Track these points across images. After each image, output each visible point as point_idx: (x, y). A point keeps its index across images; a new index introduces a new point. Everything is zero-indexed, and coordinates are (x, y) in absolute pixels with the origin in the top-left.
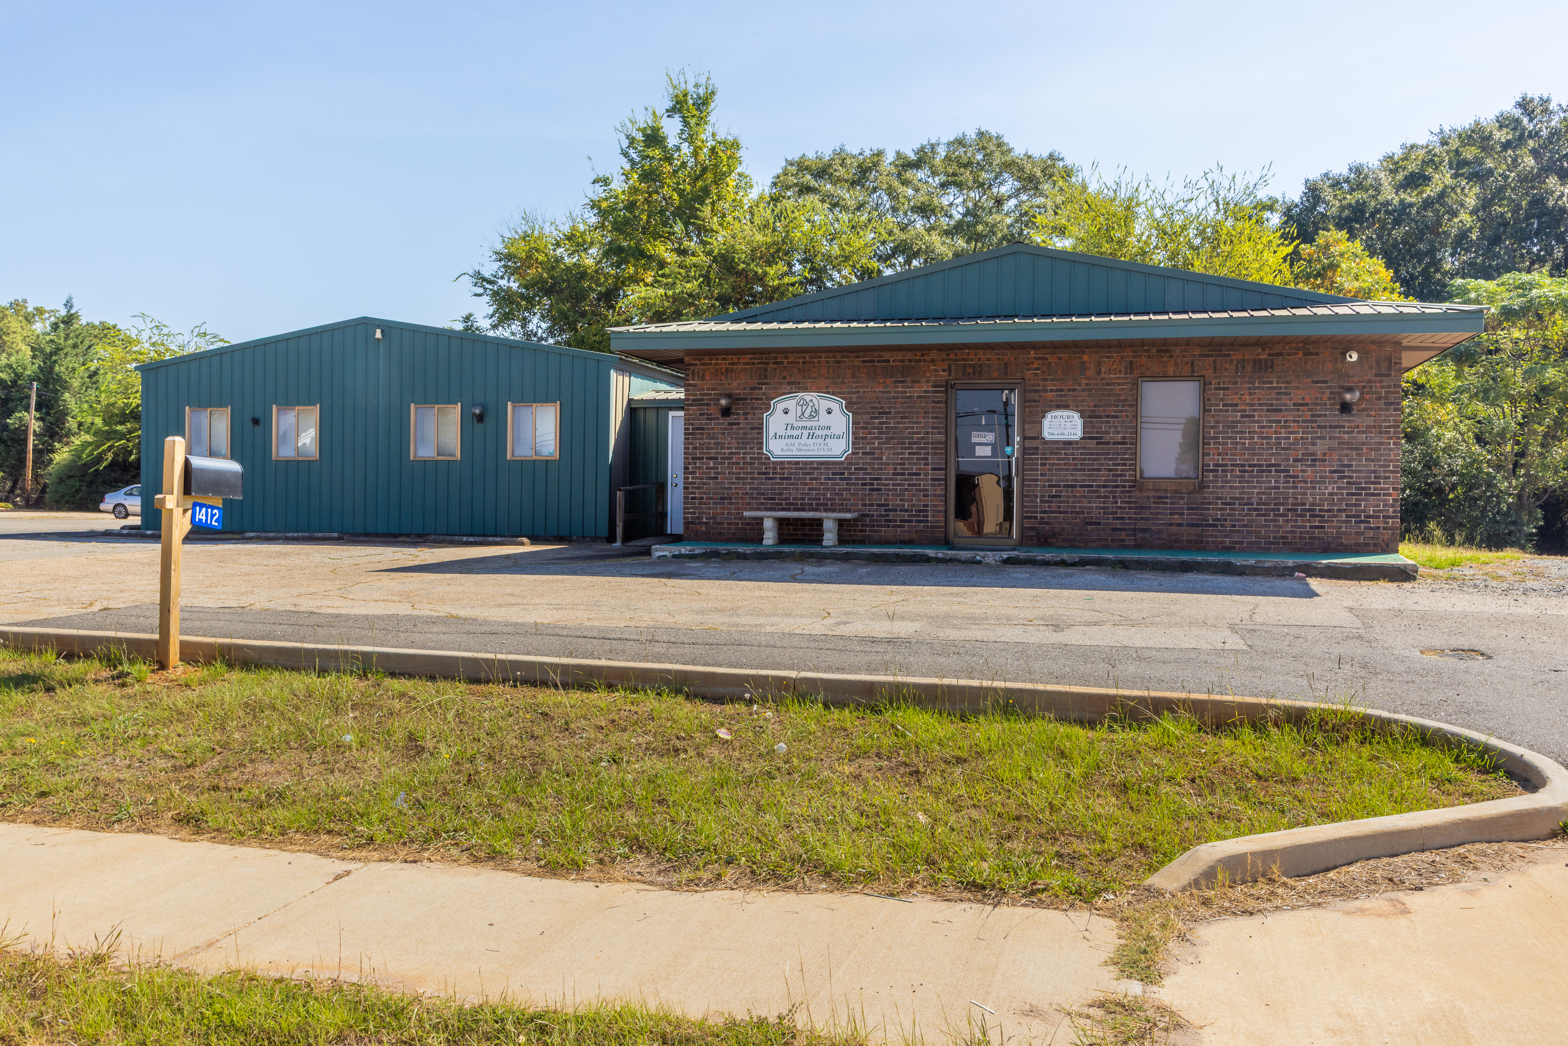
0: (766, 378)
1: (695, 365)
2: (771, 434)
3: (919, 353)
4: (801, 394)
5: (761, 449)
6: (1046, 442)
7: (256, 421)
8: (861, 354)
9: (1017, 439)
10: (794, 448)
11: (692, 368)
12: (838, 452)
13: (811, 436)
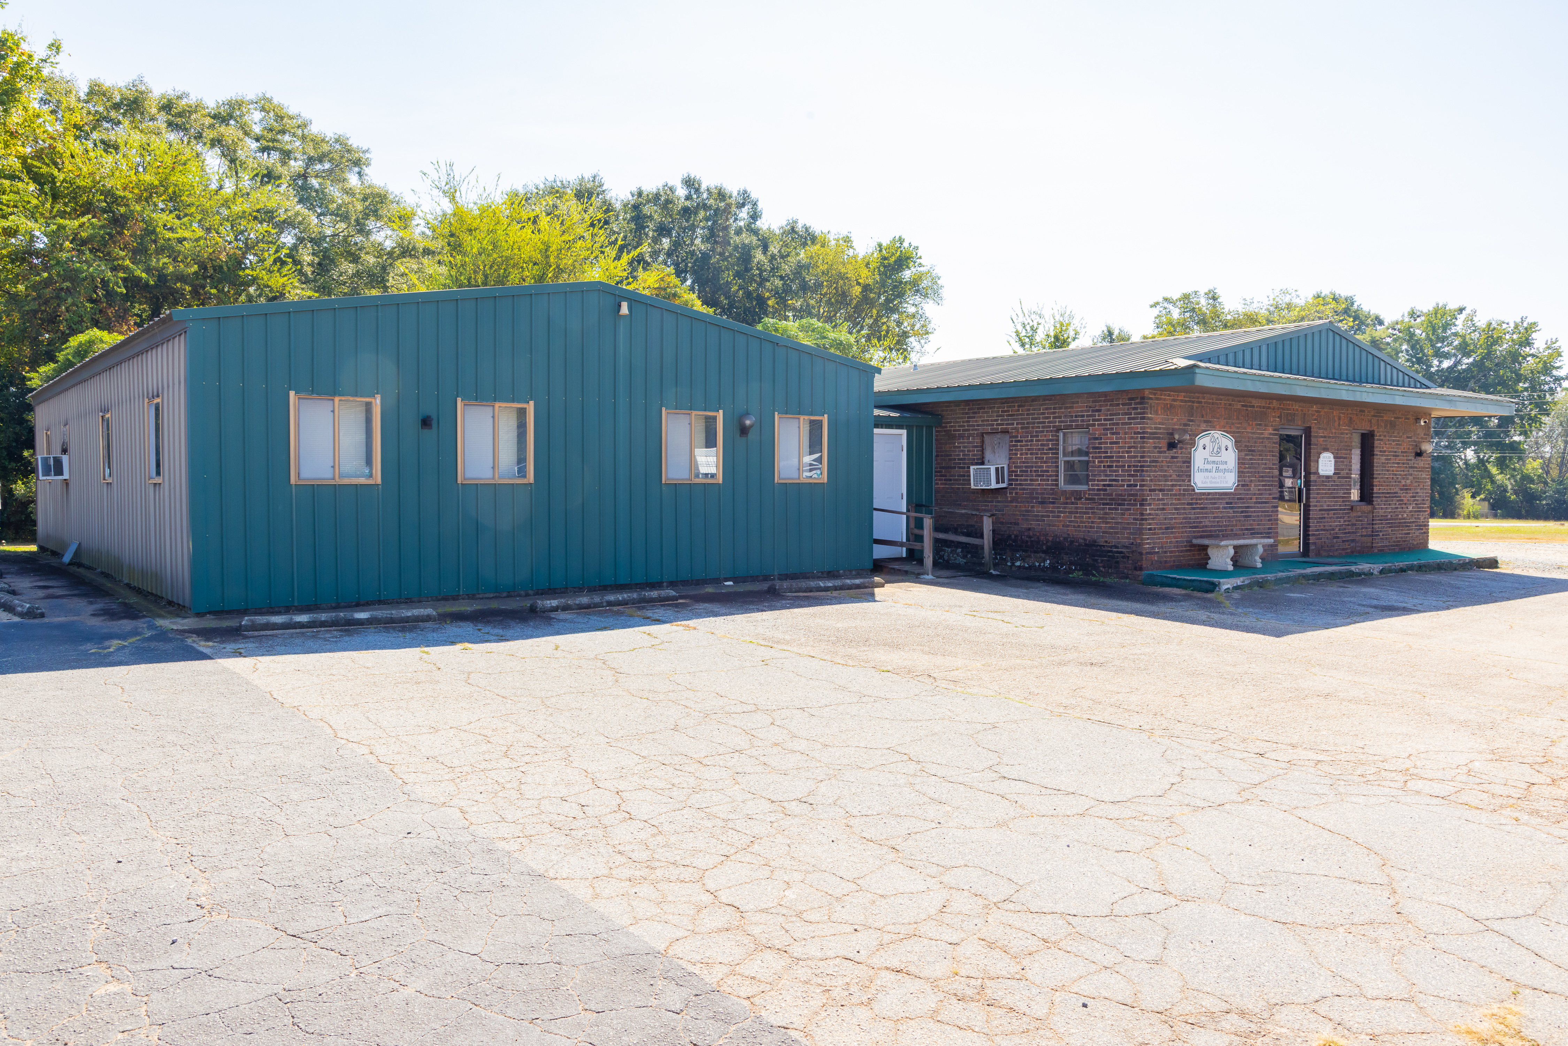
0: (1192, 416)
1: (1151, 399)
2: (1196, 468)
3: (1268, 401)
4: (1212, 432)
5: (1190, 481)
6: (1320, 477)
7: (426, 422)
8: (1242, 399)
9: (1303, 474)
10: (1208, 481)
11: (1150, 401)
12: (1230, 484)
13: (1217, 470)
